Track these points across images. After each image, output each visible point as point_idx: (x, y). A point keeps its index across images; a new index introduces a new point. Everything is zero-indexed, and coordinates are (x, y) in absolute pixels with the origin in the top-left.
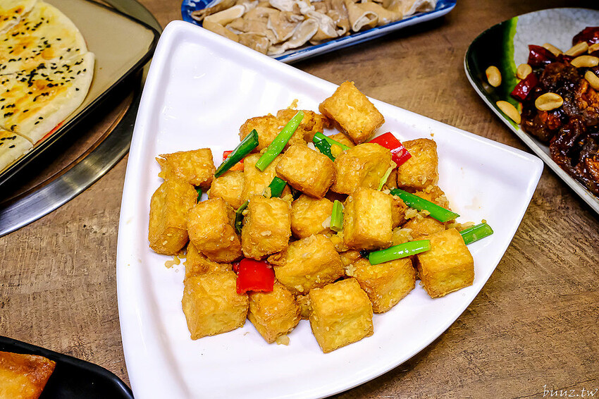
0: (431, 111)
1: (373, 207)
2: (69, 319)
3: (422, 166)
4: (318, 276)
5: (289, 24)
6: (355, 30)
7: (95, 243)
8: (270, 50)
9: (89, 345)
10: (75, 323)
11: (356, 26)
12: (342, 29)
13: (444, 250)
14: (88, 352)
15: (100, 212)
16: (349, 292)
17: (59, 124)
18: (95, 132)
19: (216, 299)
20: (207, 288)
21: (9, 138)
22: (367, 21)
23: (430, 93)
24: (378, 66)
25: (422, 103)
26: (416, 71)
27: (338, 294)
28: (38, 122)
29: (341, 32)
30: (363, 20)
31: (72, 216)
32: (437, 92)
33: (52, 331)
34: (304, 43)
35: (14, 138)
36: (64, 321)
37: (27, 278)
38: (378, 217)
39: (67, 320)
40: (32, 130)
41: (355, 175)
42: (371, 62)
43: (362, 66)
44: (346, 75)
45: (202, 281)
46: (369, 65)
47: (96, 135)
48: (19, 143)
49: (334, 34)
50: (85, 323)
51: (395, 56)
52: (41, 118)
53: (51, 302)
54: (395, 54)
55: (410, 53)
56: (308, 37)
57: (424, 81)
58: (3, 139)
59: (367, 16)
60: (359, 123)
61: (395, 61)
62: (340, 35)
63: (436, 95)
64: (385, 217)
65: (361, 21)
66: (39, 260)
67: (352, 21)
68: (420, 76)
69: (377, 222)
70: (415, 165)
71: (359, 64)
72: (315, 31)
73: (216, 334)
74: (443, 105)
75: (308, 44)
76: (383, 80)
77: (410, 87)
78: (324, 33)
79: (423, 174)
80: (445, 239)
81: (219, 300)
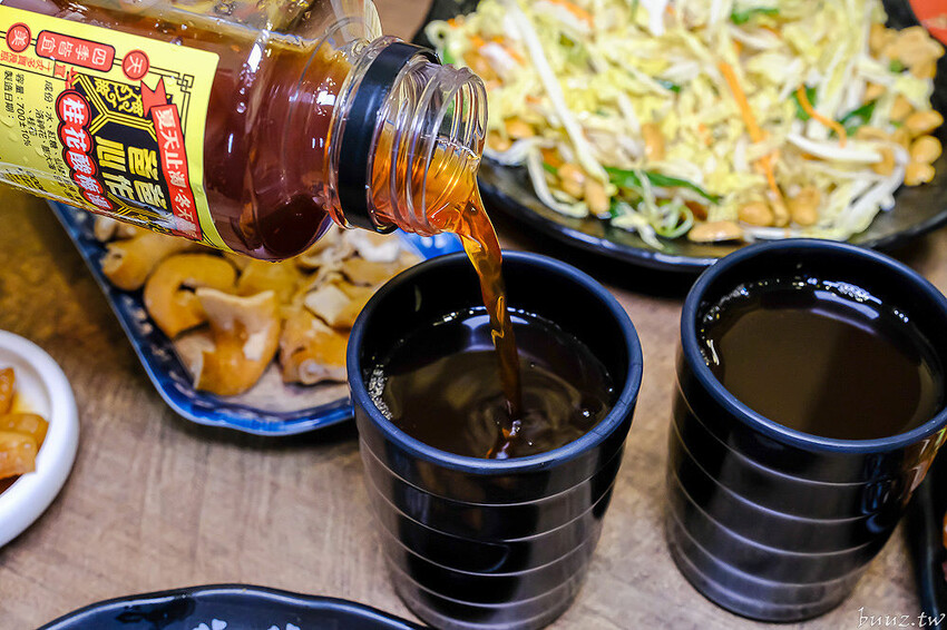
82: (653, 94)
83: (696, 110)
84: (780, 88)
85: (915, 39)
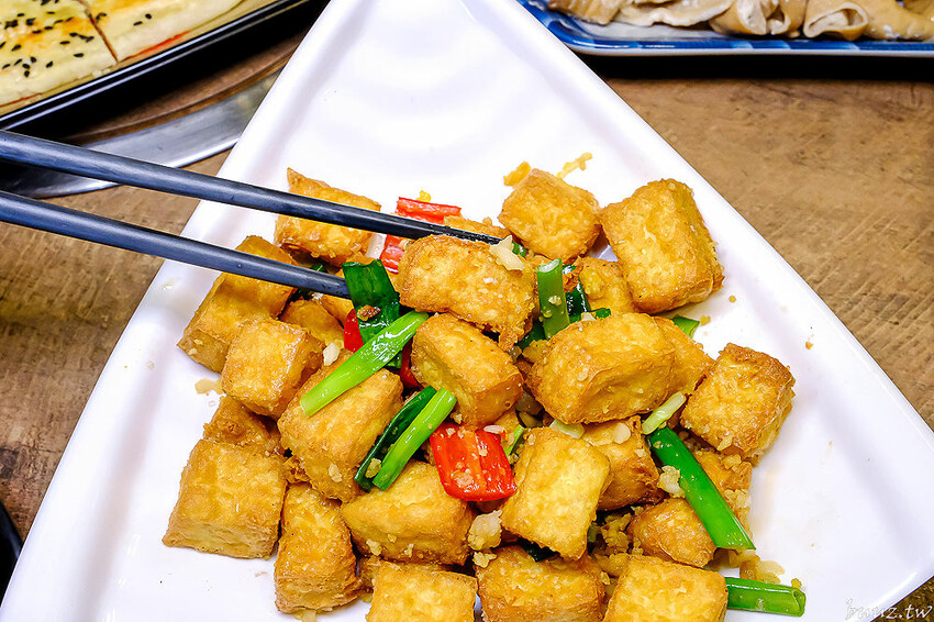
0: (885, 266)
1: (562, 478)
2: (41, 394)
3: (737, 412)
4: (411, 546)
6: (809, 33)
7: (144, 276)
8: (624, 11)
9: (47, 454)
10: (47, 405)
11: (812, 24)
12: (782, 20)
13: (672, 607)
14: (40, 466)
15: (179, 221)
16: (445, 604)
17: (177, 37)
18: (242, 67)
19: (222, 500)
20: (221, 472)
21: (82, 37)
22: (841, 24)
23: (906, 223)
24: (833, 119)
25: (875, 240)
26: (908, 160)
27: (426, 596)
28: (140, 23)
29: (778, 27)
30: (832, 19)
31: (136, 209)
32: (923, 226)
33: (7, 402)
34: (694, 23)
35: (90, 39)
36: (33, 394)
37: (18, 291)
38: (563, 502)
39: (37, 395)
40: (123, 34)
41: (574, 388)
42: (825, 105)
43: (802, 107)
44: (757, 116)
45: (223, 454)
46: (815, 110)
47: (243, 70)
48: (93, 52)
50: (60, 412)
51: (882, 109)
52: (148, 16)
53: (30, 352)
54: (886, 105)
55: (920, 114)
56: (705, 16)
57: (911, 190)
58: (73, 35)
59: (846, 12)
60: (651, 273)
61: (877, 121)
62: (773, 33)
63: (917, 234)
64: (580, 506)
65: (827, 21)
66: (51, 267)
67: (809, 12)
68: (909, 176)
69: (560, 511)
70: (727, 402)
71: (798, 101)
72: (723, 8)
73: (208, 551)
74: (917, 262)
75: (704, 26)
76: (827, 155)
77: (872, 194)
78: (737, 19)
79: (730, 429)
80: (690, 586)
81: (226, 504)
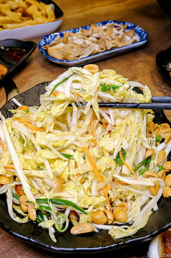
5: (82, 49)
11: (108, 48)
12: (103, 49)
22: (113, 46)
34: (88, 55)
49: (101, 51)
56: (90, 53)
59: (113, 44)
65: (111, 46)
67: (107, 45)
72: (93, 50)
82: (59, 159)
83: (76, 166)
84: (111, 154)
85: (165, 127)
